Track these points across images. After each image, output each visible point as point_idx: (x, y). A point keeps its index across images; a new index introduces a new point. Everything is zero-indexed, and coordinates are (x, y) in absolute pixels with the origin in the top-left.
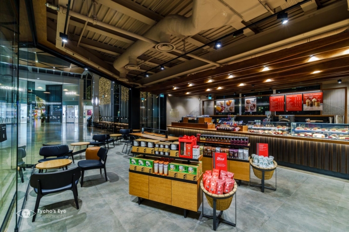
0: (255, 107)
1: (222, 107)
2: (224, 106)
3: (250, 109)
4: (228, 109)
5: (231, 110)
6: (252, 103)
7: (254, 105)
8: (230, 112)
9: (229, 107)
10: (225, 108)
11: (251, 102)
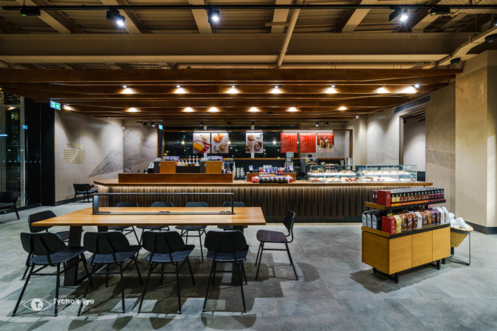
0: (261, 146)
1: (205, 143)
2: (209, 142)
3: (253, 149)
4: (218, 149)
5: (221, 149)
6: (257, 140)
7: (260, 144)
8: (221, 152)
9: (218, 145)
10: (211, 145)
11: (255, 139)
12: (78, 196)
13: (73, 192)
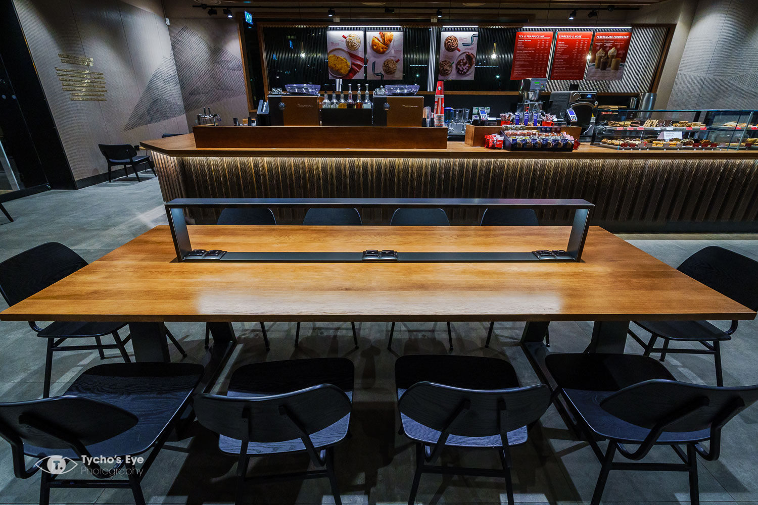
0: (471, 64)
1: (353, 56)
2: (361, 54)
5: (389, 69)
6: (462, 50)
8: (386, 77)
9: (381, 61)
10: (365, 61)
12: (114, 168)
13: (103, 160)
